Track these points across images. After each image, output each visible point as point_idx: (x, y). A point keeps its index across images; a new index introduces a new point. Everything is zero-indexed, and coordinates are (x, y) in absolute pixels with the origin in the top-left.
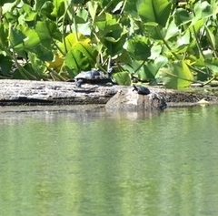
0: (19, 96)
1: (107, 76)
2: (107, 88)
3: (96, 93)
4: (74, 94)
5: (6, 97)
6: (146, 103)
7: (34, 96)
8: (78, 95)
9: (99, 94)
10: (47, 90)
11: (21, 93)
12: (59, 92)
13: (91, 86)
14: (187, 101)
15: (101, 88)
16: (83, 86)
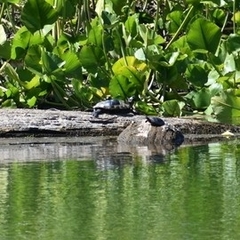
0: (29, 126)
1: (128, 106)
2: (127, 118)
3: (114, 124)
4: (90, 125)
5: (15, 128)
6: (158, 136)
7: (47, 127)
8: (95, 125)
9: (118, 124)
10: (60, 120)
11: (32, 124)
12: (74, 122)
13: (110, 117)
14: (213, 133)
15: (120, 118)
16: (100, 116)
